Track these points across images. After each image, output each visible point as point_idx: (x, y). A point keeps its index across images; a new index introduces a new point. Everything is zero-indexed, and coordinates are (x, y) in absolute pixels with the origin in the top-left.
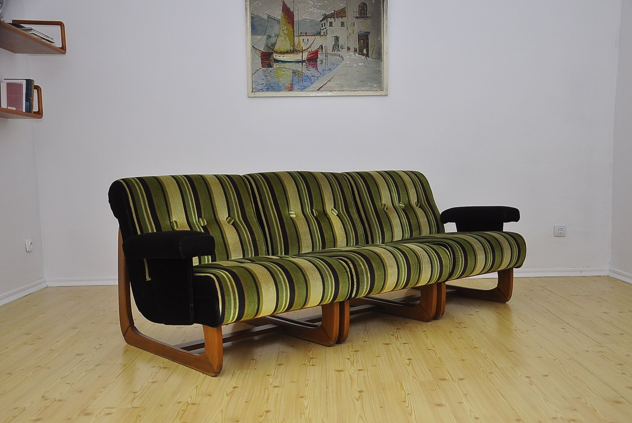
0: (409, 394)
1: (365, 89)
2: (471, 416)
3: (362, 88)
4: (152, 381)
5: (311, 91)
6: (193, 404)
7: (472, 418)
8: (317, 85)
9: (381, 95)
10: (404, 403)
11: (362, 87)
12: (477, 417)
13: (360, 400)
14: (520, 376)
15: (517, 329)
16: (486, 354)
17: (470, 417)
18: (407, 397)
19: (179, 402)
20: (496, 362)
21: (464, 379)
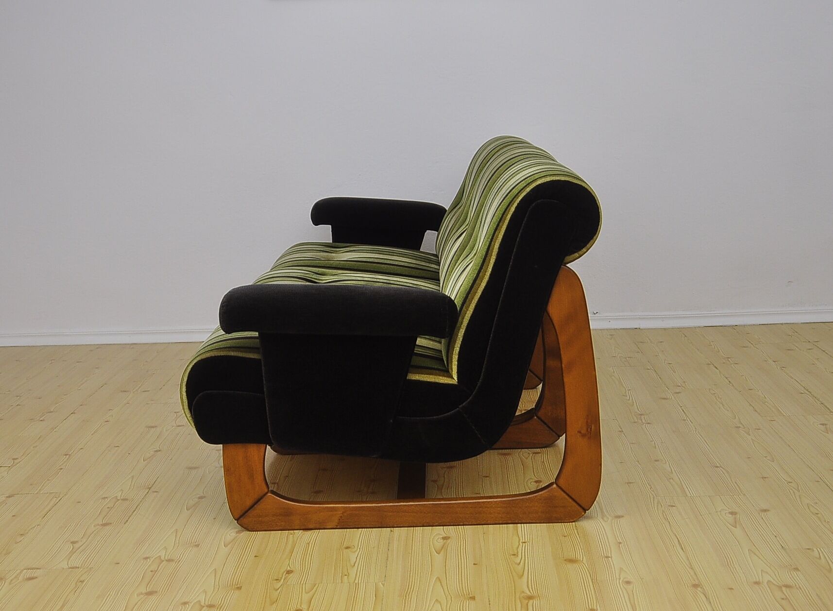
0: (524, 542)
2: (620, 579)
4: (102, 523)
6: (169, 561)
7: (619, 582)
10: (513, 556)
12: (628, 580)
13: (442, 552)
14: (720, 511)
15: (741, 426)
16: (672, 473)
17: (618, 580)
18: (521, 547)
19: (146, 558)
20: (685, 487)
21: (623, 516)
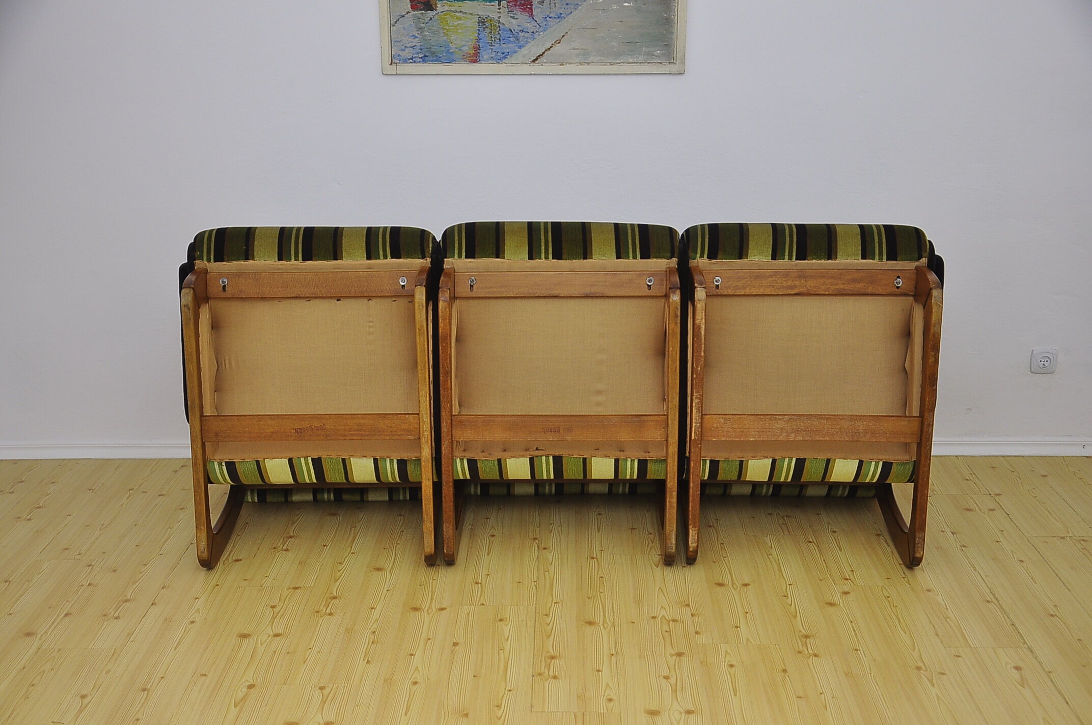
1: (635, 60)
3: (630, 57)
5: (518, 63)
8: (532, 49)
9: (670, 74)
11: (629, 55)
